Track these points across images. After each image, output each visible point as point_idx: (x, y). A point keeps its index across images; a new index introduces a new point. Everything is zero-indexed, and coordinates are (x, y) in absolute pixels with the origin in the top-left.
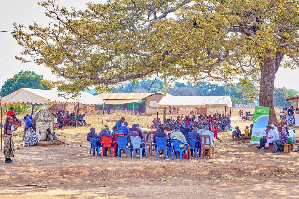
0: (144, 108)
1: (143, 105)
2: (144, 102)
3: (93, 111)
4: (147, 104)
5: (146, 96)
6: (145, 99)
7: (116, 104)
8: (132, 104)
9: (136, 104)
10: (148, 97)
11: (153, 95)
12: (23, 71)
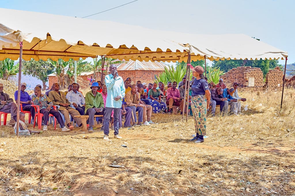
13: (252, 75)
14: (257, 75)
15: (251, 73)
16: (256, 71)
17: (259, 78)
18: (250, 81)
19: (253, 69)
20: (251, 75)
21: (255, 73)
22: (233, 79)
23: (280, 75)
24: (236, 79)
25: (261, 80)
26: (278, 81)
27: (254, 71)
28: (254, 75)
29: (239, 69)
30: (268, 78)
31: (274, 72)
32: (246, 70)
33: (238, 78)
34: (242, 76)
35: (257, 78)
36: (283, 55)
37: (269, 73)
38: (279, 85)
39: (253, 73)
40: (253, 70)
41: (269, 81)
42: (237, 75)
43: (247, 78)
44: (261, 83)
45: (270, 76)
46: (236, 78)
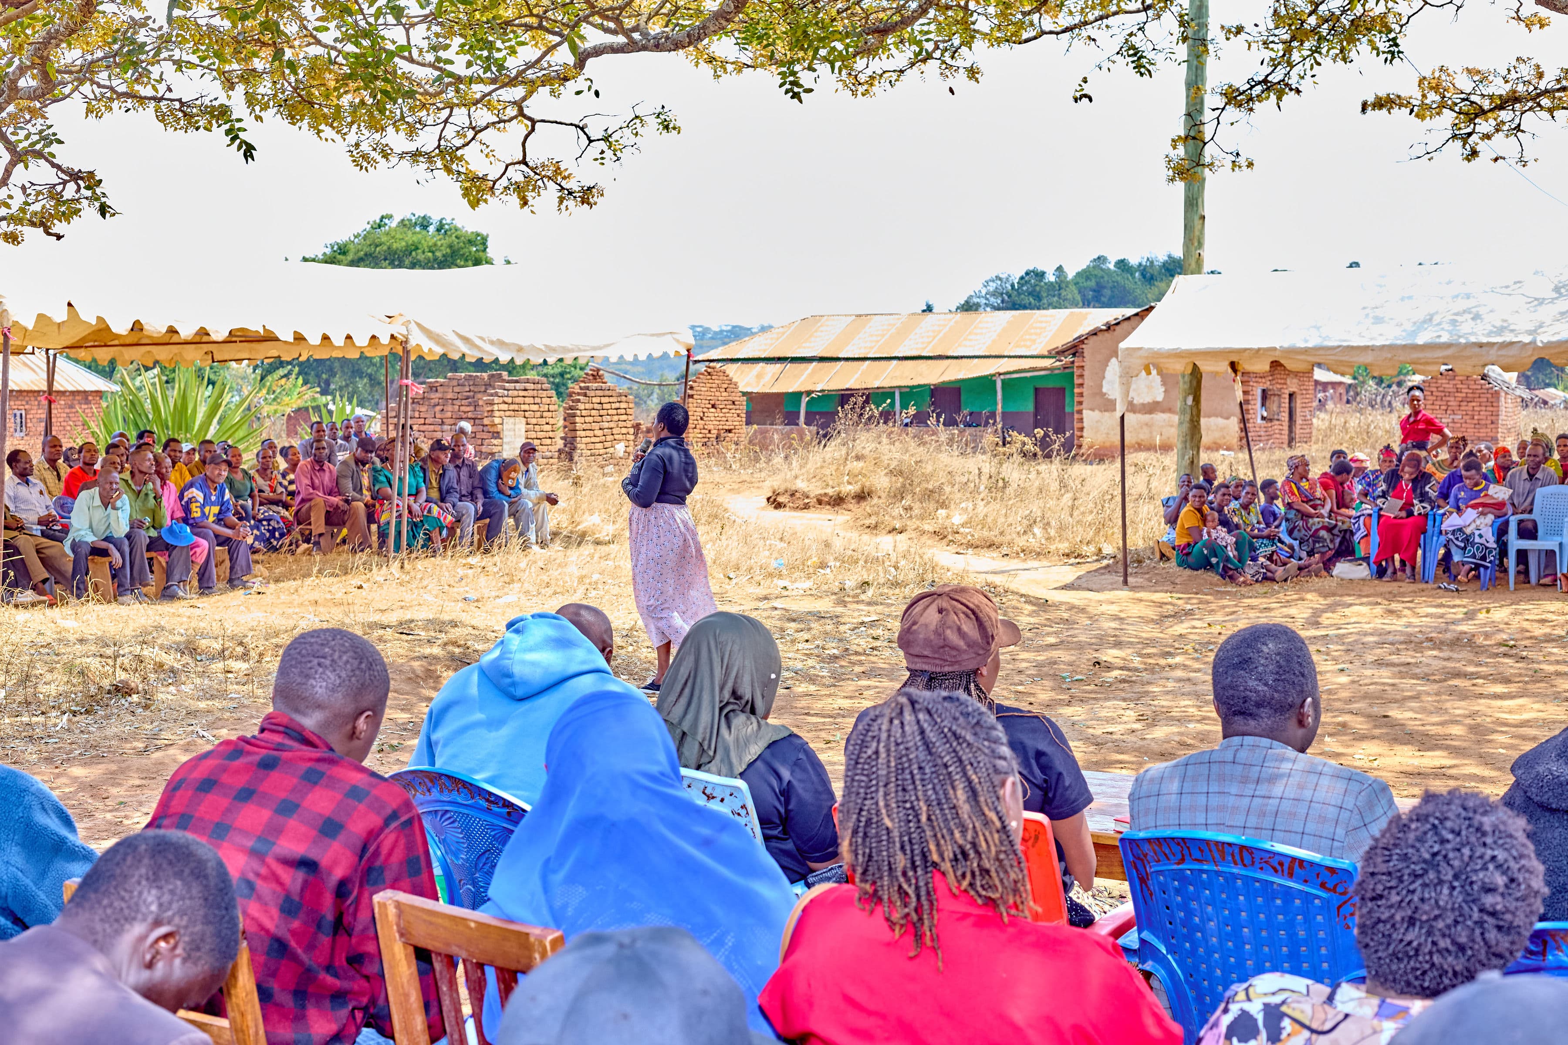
0: (1068, 409)
1: (1062, 390)
2: (1068, 373)
3: (730, 431)
4: (1087, 381)
5: (1084, 329)
6: (1075, 349)
7: (886, 384)
8: (985, 384)
9: (1012, 384)
10: (1095, 333)
11: (1129, 318)
12: (390, 217)
13: (516, 407)
14: (535, 407)
15: (509, 400)
16: (531, 393)
17: (543, 421)
18: (507, 436)
19: (517, 382)
20: (512, 407)
21: (527, 400)
22: (432, 428)
23: (623, 405)
24: (446, 427)
25: (548, 428)
26: (615, 431)
27: (522, 393)
28: (523, 407)
29: (455, 383)
30: (578, 419)
31: (599, 393)
32: (488, 385)
33: (452, 421)
34: (470, 415)
35: (534, 421)
36: (678, 341)
37: (579, 401)
38: (620, 448)
39: (517, 400)
40: (518, 385)
41: (583, 433)
42: (450, 408)
43: (497, 421)
44: (548, 441)
45: (584, 413)
46: (443, 423)
